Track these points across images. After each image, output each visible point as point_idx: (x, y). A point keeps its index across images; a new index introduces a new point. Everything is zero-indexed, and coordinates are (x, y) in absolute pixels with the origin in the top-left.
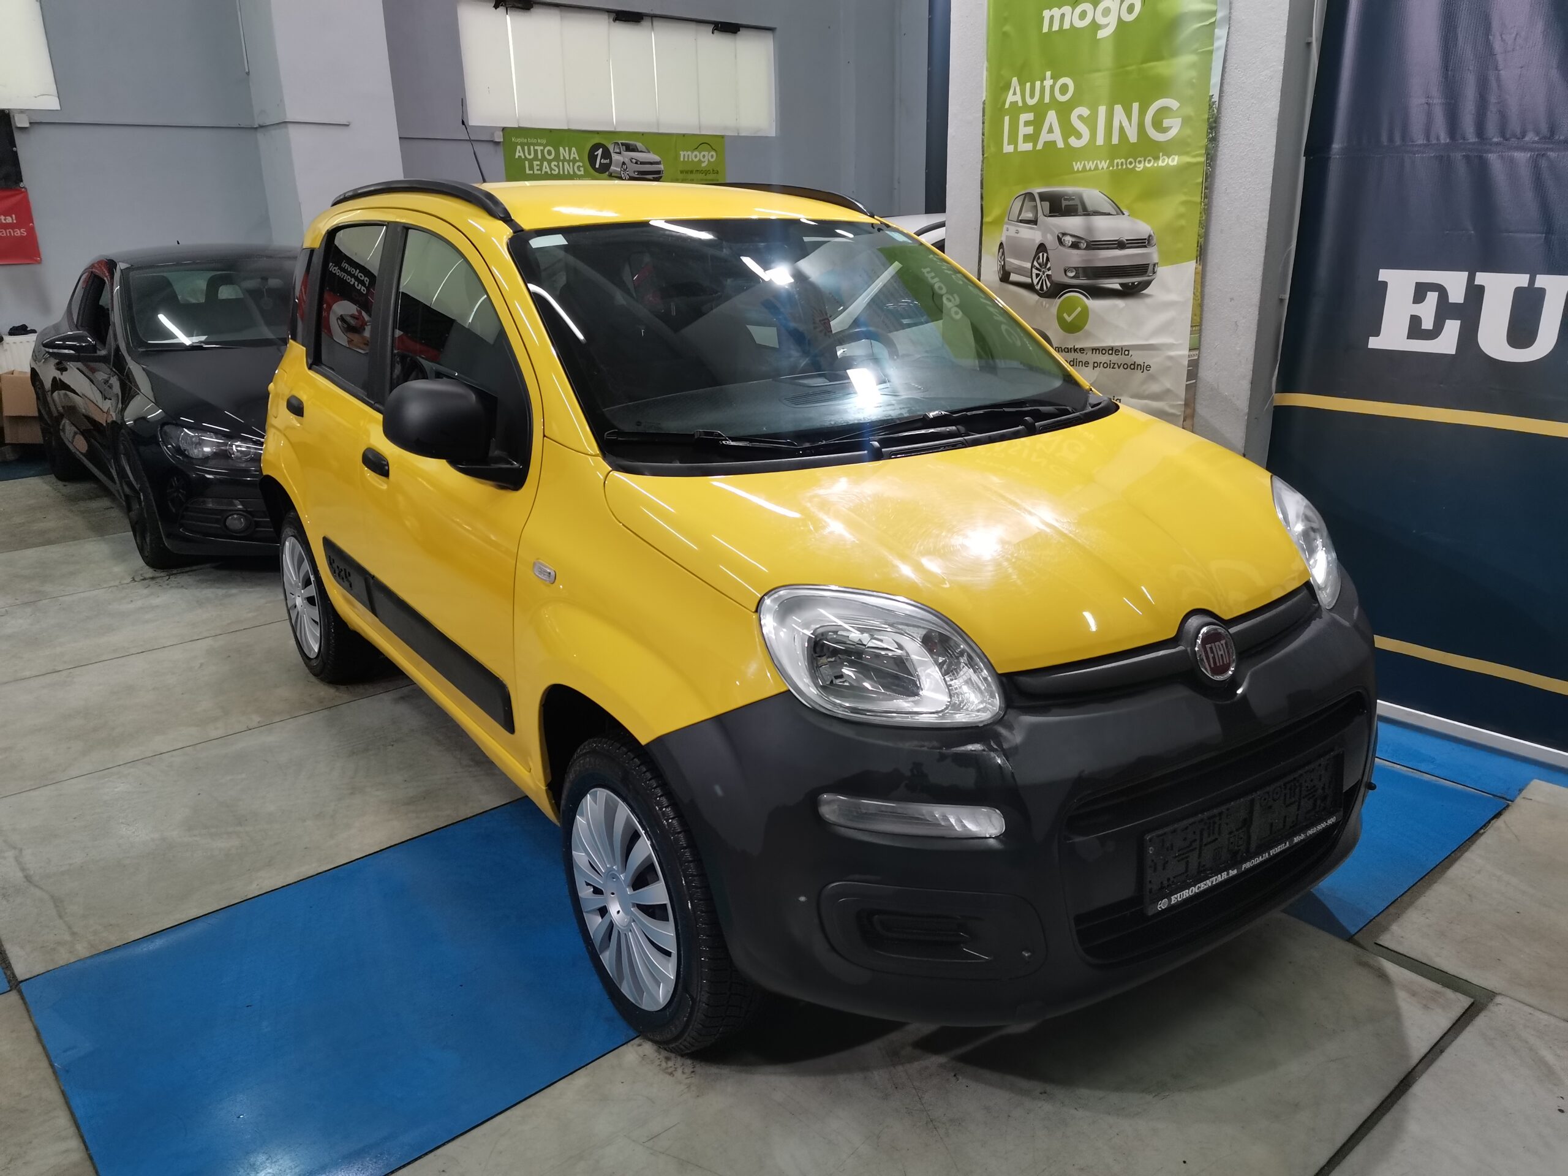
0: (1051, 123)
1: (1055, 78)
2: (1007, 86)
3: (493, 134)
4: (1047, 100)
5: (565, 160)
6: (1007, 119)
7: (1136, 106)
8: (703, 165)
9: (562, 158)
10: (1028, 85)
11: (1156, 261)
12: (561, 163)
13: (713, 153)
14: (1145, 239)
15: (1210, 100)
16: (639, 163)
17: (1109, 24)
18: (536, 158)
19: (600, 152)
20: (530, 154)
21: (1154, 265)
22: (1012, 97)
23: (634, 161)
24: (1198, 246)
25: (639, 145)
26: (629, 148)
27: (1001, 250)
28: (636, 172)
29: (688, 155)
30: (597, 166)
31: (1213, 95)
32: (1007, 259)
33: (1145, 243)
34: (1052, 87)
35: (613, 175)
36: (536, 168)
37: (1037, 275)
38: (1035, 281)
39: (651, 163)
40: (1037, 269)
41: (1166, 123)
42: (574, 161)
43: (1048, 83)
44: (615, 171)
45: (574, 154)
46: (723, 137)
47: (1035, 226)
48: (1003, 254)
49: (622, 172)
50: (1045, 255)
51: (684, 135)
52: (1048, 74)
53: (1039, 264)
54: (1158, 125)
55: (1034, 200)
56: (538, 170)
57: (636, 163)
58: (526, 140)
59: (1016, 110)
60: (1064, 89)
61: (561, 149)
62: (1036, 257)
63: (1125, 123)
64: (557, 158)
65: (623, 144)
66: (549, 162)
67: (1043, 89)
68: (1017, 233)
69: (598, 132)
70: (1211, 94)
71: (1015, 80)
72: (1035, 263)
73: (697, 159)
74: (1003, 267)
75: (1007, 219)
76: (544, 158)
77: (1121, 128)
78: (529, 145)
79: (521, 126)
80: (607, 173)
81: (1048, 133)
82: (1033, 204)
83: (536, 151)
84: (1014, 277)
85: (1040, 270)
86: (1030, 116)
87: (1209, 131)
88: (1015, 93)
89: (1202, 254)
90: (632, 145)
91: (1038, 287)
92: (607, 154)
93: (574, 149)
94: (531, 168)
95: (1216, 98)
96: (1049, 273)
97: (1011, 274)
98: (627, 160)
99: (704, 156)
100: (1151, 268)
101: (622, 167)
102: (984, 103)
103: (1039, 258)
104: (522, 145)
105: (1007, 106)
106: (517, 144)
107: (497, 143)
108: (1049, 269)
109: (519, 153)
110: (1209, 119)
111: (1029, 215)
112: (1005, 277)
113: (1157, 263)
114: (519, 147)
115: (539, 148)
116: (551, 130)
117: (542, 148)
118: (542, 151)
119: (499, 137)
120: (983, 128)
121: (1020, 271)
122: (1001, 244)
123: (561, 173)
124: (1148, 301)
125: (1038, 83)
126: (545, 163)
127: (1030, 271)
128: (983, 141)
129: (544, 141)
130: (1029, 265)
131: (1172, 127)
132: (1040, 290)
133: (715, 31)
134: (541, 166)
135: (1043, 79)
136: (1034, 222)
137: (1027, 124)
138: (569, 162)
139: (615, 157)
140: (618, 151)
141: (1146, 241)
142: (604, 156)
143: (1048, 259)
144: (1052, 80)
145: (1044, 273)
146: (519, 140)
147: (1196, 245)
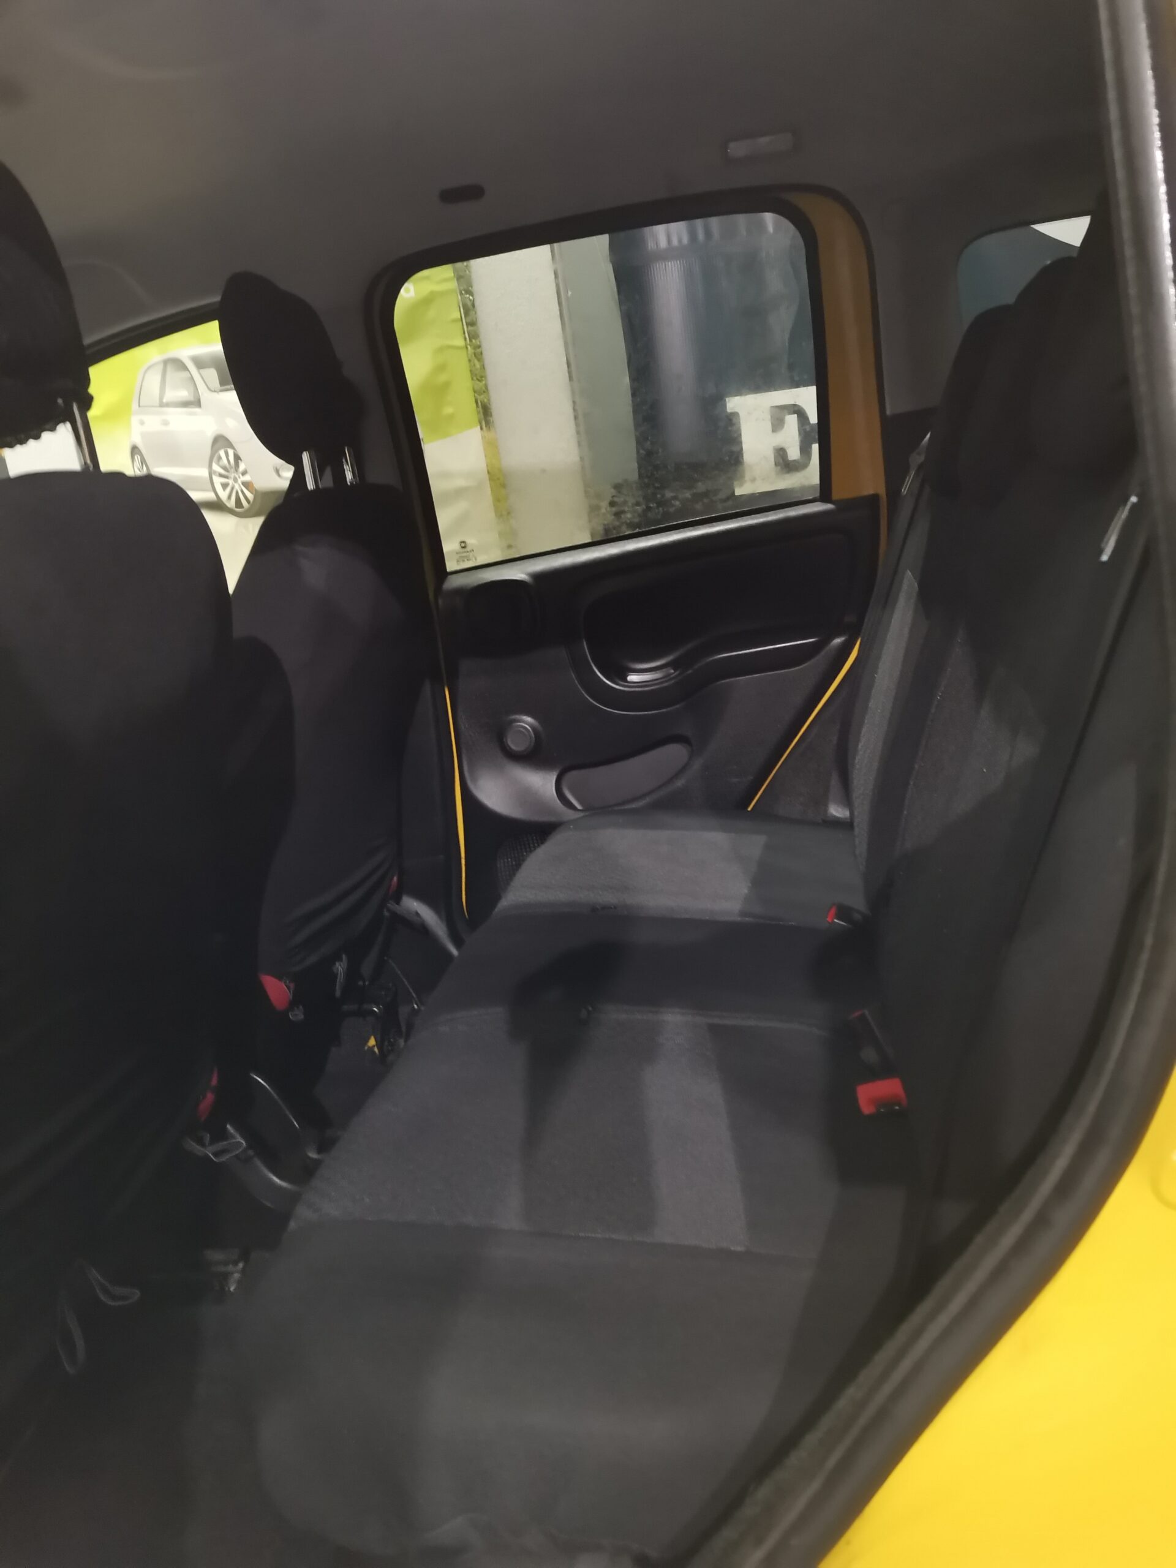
24: (477, 405)
27: (137, 458)
37: (225, 486)
38: (223, 495)
40: (221, 475)
47: (197, 410)
50: (231, 452)
53: (225, 468)
55: (184, 368)
62: (213, 456)
68: (167, 425)
72: (216, 467)
75: (135, 406)
82: (185, 374)
85: (227, 477)
89: (485, 413)
91: (232, 504)
96: (247, 478)
103: (220, 458)
108: (244, 473)
111: (184, 394)
122: (134, 447)
127: (209, 481)
130: (204, 472)
132: (237, 507)
136: (197, 403)
143: (237, 458)
145: (235, 480)
147: (475, 405)
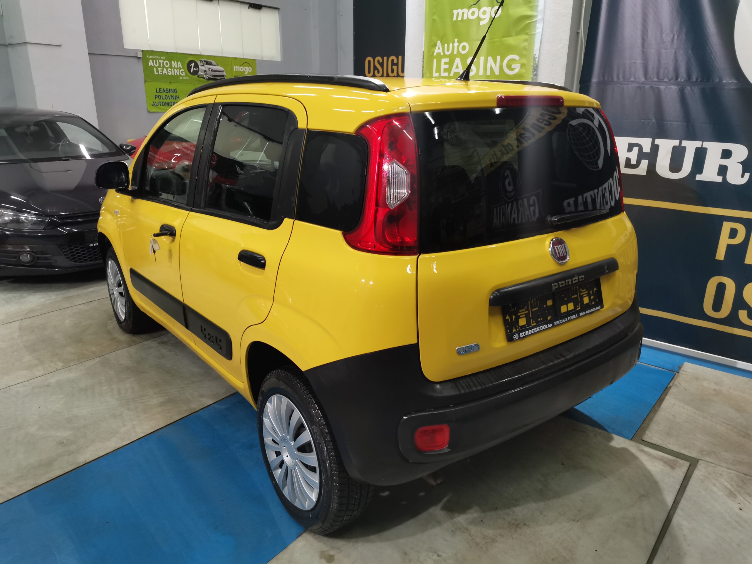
0: (457, 64)
1: (460, 42)
2: (435, 45)
3: (137, 53)
4: (455, 52)
5: (175, 68)
6: (435, 61)
7: (498, 58)
8: (246, 73)
9: (173, 67)
10: (446, 45)
12: (173, 69)
13: (250, 68)
15: (534, 57)
16: (213, 71)
17: (485, 18)
18: (160, 66)
19: (193, 64)
20: (156, 64)
22: (438, 50)
23: (211, 70)
25: (213, 62)
26: (208, 63)
28: (212, 75)
29: (238, 68)
30: (192, 71)
31: (535, 55)
34: (458, 47)
35: (200, 76)
36: (160, 71)
37: (450, 135)
39: (219, 71)
41: (513, 66)
42: (180, 68)
43: (456, 44)
44: (201, 75)
45: (180, 65)
46: (255, 60)
49: (204, 75)
51: (236, 58)
52: (456, 40)
54: (509, 67)
56: (161, 72)
57: (212, 71)
58: (154, 57)
59: (439, 57)
60: (464, 48)
61: (173, 62)
63: (493, 65)
64: (171, 67)
65: (205, 61)
66: (167, 69)
67: (453, 47)
69: (192, 55)
70: (534, 54)
71: (439, 42)
72: (449, 130)
73: (242, 70)
76: (164, 67)
77: (491, 68)
78: (156, 59)
79: (151, 50)
80: (197, 75)
81: (456, 68)
83: (160, 63)
86: (447, 60)
87: (534, 71)
88: (439, 49)
90: (209, 62)
92: (196, 66)
93: (179, 63)
94: (157, 71)
95: (537, 56)
98: (207, 69)
99: (246, 69)
101: (204, 72)
102: (423, 52)
104: (153, 59)
105: (435, 54)
106: (149, 59)
107: (139, 58)
109: (151, 63)
110: (533, 65)
114: (151, 61)
115: (161, 61)
116: (167, 53)
117: (163, 61)
118: (163, 63)
119: (140, 55)
120: (423, 64)
123: (173, 74)
125: (451, 45)
126: (165, 69)
128: (423, 71)
129: (164, 58)
131: (516, 68)
133: (250, 8)
134: (162, 70)
135: (453, 43)
137: (445, 63)
138: (177, 69)
139: (201, 67)
140: (202, 64)
142: (195, 67)
144: (458, 43)
146: (151, 57)
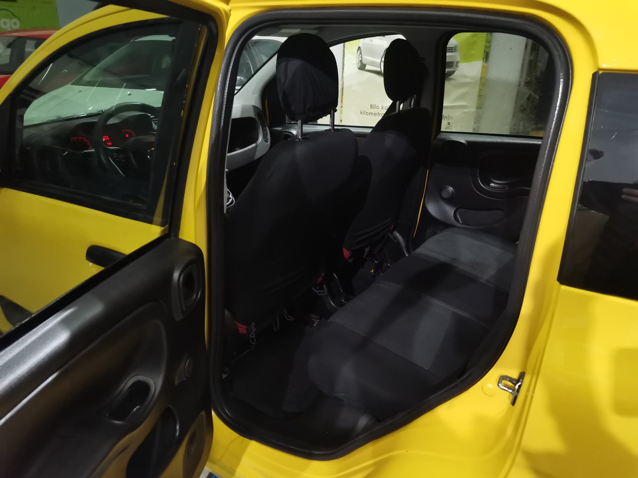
11: (458, 60)
14: (453, 48)
21: (457, 62)
24: (484, 52)
27: (359, 51)
32: (363, 57)
33: (452, 50)
48: (361, 53)
68: (372, 41)
74: (361, 61)
84: (368, 67)
89: (486, 57)
97: (367, 65)
100: (455, 64)
112: (362, 67)
113: (459, 61)
121: (372, 64)
122: (359, 48)
124: (452, 82)
127: (379, 64)
130: (379, 61)
141: (453, 49)
147: (483, 52)
